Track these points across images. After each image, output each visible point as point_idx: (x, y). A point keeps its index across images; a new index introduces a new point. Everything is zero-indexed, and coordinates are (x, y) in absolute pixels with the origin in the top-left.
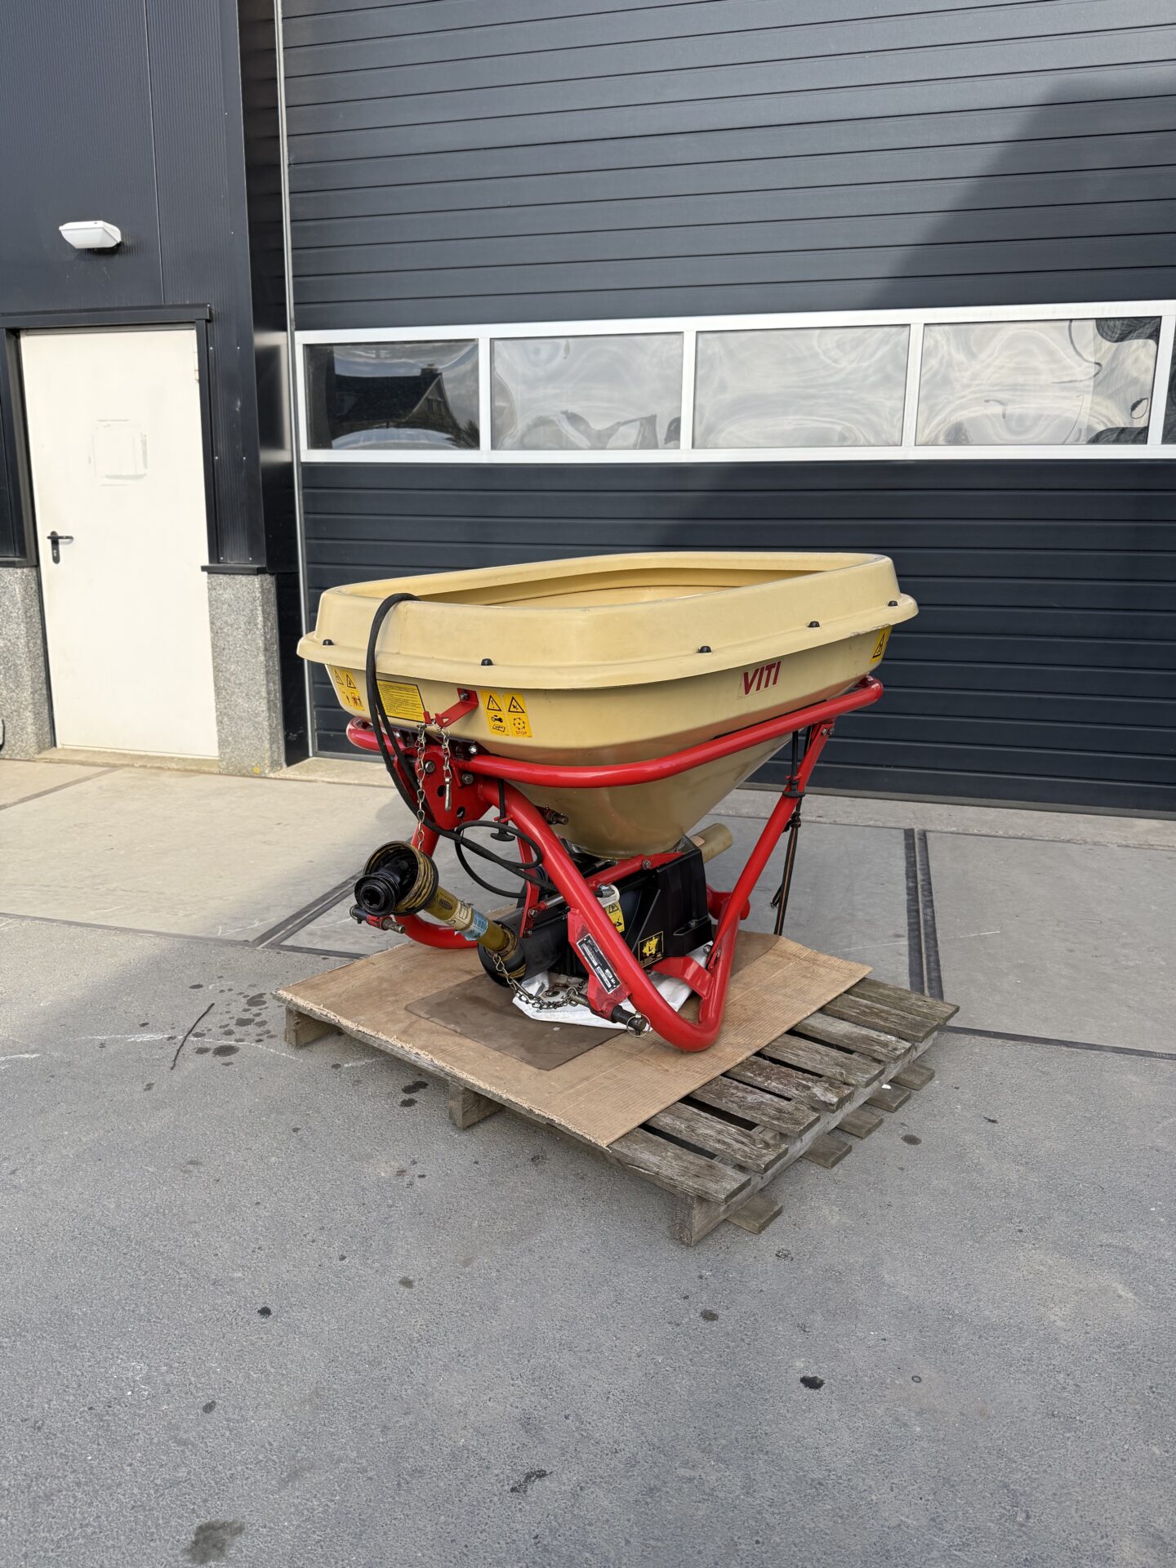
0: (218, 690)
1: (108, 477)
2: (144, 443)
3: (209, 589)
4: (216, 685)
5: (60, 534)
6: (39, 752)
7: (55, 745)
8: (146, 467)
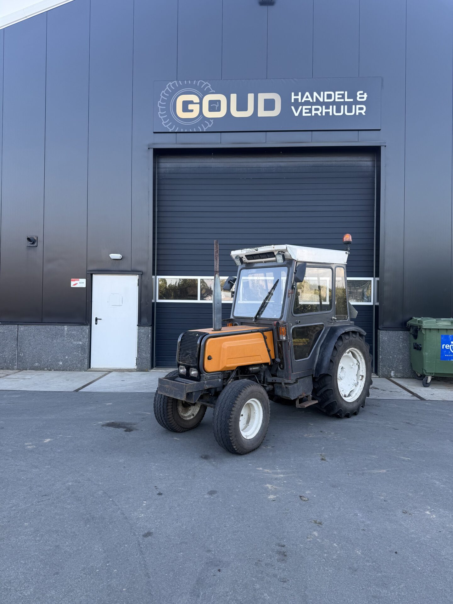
0: (138, 352)
1: (112, 305)
2: (122, 299)
3: (138, 330)
4: (138, 351)
5: (98, 318)
6: (88, 369)
7: (90, 367)
8: (122, 303)
